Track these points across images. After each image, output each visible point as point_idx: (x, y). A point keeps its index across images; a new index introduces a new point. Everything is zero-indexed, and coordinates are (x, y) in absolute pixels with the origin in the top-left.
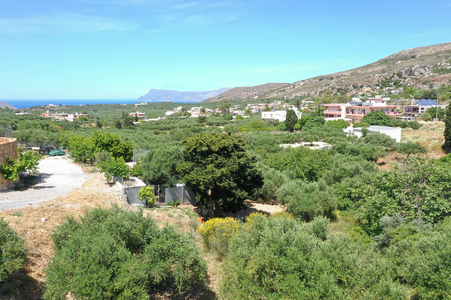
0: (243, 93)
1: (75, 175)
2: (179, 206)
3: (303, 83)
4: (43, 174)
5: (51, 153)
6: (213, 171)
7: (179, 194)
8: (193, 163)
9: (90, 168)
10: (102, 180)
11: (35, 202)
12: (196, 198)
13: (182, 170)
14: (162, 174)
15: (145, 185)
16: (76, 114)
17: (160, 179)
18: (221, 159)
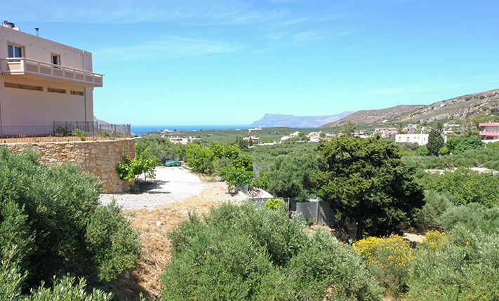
0: (369, 117)
1: (192, 184)
2: (312, 227)
3: (445, 104)
4: (159, 181)
5: (167, 163)
6: (359, 181)
7: (312, 211)
8: (332, 172)
9: (208, 178)
10: (222, 189)
11: (150, 205)
12: (336, 216)
13: (318, 180)
14: (293, 185)
15: (272, 197)
16: (190, 138)
17: (290, 190)
18: (369, 167)
